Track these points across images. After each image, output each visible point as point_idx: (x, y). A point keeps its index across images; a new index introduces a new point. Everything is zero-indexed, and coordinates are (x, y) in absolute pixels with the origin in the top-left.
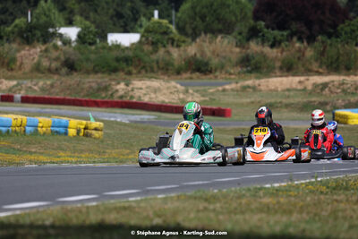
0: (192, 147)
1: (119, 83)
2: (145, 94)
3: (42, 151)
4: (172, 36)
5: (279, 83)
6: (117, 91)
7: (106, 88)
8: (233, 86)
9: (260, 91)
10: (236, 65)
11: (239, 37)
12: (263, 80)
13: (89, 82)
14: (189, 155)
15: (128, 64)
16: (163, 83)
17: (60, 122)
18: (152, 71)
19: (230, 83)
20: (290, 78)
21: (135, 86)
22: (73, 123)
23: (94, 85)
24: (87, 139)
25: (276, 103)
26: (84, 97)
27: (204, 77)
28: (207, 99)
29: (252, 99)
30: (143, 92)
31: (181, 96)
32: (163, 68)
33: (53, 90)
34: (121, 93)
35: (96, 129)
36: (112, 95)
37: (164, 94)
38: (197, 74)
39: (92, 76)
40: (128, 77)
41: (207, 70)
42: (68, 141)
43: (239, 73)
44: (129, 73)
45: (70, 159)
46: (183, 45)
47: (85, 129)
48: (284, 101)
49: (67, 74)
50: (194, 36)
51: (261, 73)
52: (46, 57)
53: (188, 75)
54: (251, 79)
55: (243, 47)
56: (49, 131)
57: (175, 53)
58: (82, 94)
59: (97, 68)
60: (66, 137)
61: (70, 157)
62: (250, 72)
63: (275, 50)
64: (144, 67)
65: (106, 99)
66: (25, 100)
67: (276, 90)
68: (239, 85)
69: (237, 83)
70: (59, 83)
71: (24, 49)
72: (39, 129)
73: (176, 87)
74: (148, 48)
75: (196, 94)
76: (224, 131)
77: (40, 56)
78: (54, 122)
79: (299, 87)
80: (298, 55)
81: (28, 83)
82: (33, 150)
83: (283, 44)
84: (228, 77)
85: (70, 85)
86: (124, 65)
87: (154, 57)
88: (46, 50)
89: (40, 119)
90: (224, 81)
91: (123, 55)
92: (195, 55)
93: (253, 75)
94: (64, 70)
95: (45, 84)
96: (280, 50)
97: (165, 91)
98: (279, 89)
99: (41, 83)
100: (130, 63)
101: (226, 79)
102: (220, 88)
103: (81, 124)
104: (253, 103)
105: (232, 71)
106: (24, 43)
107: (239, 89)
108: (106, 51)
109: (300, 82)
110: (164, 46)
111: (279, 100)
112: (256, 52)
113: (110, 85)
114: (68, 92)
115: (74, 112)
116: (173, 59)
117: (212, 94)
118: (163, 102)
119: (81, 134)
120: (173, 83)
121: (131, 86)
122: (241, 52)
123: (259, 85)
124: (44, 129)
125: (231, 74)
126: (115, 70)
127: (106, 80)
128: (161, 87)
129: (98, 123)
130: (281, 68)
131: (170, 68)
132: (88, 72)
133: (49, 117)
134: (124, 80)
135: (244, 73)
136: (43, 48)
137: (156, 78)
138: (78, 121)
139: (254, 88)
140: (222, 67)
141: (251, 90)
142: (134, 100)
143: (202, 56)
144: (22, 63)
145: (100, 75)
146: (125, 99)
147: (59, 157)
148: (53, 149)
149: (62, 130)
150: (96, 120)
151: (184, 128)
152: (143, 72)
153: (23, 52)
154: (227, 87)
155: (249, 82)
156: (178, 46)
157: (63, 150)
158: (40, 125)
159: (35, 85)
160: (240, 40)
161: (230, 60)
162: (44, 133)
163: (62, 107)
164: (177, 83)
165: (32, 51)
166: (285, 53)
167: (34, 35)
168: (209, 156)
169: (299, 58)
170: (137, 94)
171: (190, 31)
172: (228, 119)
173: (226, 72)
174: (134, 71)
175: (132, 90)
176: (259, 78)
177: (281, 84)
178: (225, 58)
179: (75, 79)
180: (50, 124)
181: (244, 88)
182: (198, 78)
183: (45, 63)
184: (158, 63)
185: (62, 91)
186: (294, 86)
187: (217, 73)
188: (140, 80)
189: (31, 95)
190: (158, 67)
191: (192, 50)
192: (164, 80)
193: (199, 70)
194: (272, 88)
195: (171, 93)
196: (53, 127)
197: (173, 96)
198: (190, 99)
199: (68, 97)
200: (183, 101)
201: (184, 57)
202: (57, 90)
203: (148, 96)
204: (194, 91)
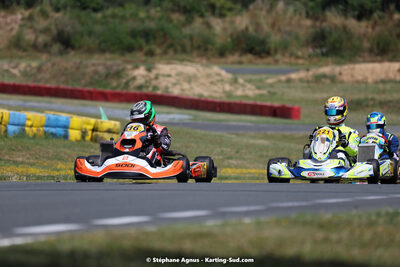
1: (136, 67)
2: (174, 84)
3: (32, 161)
5: (369, 71)
6: (134, 78)
7: (118, 74)
8: (302, 74)
9: (342, 82)
10: (307, 44)
11: (311, 4)
12: (346, 67)
13: (94, 65)
15: (148, 42)
16: (201, 69)
17: (57, 120)
18: (184, 51)
19: (297, 70)
20: (386, 65)
21: (162, 72)
22: (76, 121)
23: (101, 69)
25: (366, 99)
26: (85, 86)
27: (259, 61)
28: (264, 92)
30: (173, 80)
31: (227, 87)
32: (199, 47)
33: (40, 76)
34: (140, 81)
35: (109, 131)
36: (127, 84)
37: (203, 84)
38: (250, 56)
39: (96, 56)
40: (150, 59)
41: (264, 51)
42: (69, 148)
43: (310, 56)
44: (151, 54)
46: (229, 14)
47: (94, 130)
48: (378, 97)
49: (61, 53)
51: (343, 57)
52: (31, 27)
53: (235, 58)
54: (327, 65)
55: (317, 19)
56: (41, 133)
57: (217, 25)
58: (83, 82)
59: (103, 45)
60: (66, 142)
63: (363, 24)
64: (171, 46)
65: (118, 90)
67: (364, 82)
68: (311, 73)
69: (308, 70)
70: (49, 64)
72: (27, 129)
73: (219, 75)
74: (178, 17)
75: (249, 86)
76: (291, 139)
77: (22, 26)
78: (49, 119)
79: (398, 77)
81: (4, 64)
82: (19, 159)
83: (375, 15)
84: (293, 60)
85: (66, 69)
86: (142, 41)
87: (187, 31)
88: (30, 18)
89: (29, 114)
90: (283, 67)
91: (142, 27)
92: (247, 28)
93: (330, 59)
94: (56, 47)
96: (370, 23)
97: (203, 80)
98: (370, 80)
99: (23, 65)
101: (291, 64)
102: (283, 78)
103: (88, 124)
105: (300, 53)
107: (310, 79)
109: (399, 71)
110: (202, 16)
111: (370, 96)
112: (336, 27)
113: (124, 69)
114: (63, 78)
115: (72, 108)
116: (214, 35)
117: (271, 85)
118: (201, 95)
119: (88, 138)
120: (216, 69)
121: (154, 72)
122: (313, 26)
123: (340, 74)
124: (34, 129)
125: (297, 57)
126: (130, 49)
127: (119, 62)
128: (199, 75)
129: (113, 122)
130: (371, 51)
131: (210, 47)
132: (90, 51)
134: (144, 62)
135: (317, 56)
136: (26, 14)
137: (189, 61)
138: (84, 119)
139: (333, 79)
140: (284, 47)
141: (328, 81)
142: (159, 92)
143: (256, 30)
145: (108, 55)
146: (145, 91)
147: (58, 170)
148: (49, 158)
149: (60, 131)
150: (110, 119)
152: (171, 52)
154: (294, 76)
155: (326, 70)
156: (222, 16)
157: (59, 160)
158: (29, 123)
159: (14, 68)
160: (312, 9)
161: (297, 38)
162: (35, 136)
163: (54, 100)
164: (222, 68)
165: (10, 18)
166: (377, 29)
169: (398, 36)
170: (163, 83)
172: (295, 121)
173: (291, 55)
174: (158, 51)
175: (157, 78)
176: (339, 64)
177: (373, 71)
178: (289, 33)
179: (72, 60)
180: (44, 122)
181: (318, 78)
182: (250, 62)
183: (29, 36)
184: (191, 39)
185: (54, 76)
186: (392, 76)
187: (278, 56)
188: (169, 63)
189: (8, 81)
190: (192, 46)
191: (242, 21)
192: (202, 65)
193: (251, 50)
194: (360, 78)
195: (212, 83)
196: (47, 126)
197: (215, 88)
198: (239, 92)
199: (62, 86)
200: (229, 94)
201: (230, 31)
202: (47, 76)
203: (178, 87)
204: (246, 81)
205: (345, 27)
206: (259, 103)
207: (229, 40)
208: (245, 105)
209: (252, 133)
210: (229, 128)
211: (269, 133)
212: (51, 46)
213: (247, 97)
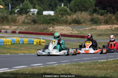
0: (56, 49)
1: (50, 27)
3: (25, 49)
4: (68, 12)
6: (50, 30)
7: (46, 29)
8: (88, 28)
9: (97, 30)
10: (89, 21)
11: (90, 12)
12: (98, 26)
13: (41, 27)
14: (55, 52)
15: (53, 21)
17: (31, 40)
18: (61, 23)
19: (87, 27)
20: (107, 26)
21: (56, 28)
22: (35, 40)
23: (42, 28)
24: (40, 45)
25: (102, 34)
27: (78, 25)
28: (79, 32)
29: (95, 33)
30: (58, 30)
31: (71, 31)
32: (65, 23)
35: (43, 42)
36: (48, 31)
37: (65, 31)
38: (76, 24)
40: (53, 25)
41: (79, 23)
42: (34, 46)
43: (90, 24)
44: (54, 24)
45: (34, 52)
46: (71, 15)
47: (39, 42)
48: (105, 33)
49: (34, 24)
50: (75, 12)
51: (97, 24)
52: (27, 19)
53: (73, 25)
54: (94, 26)
55: (91, 16)
57: (69, 17)
58: (38, 31)
59: (43, 22)
60: (33, 45)
61: (35, 51)
62: (94, 24)
63: (102, 17)
64: (59, 22)
65: (46, 33)
66: (20, 33)
67: (102, 30)
68: (90, 28)
69: (89, 27)
70: (31, 27)
71: (19, 16)
72: (24, 42)
73: (69, 29)
74: (60, 16)
75: (76, 31)
77: (25, 19)
78: (29, 40)
79: (110, 29)
80: (109, 18)
81: (21, 27)
82: (22, 49)
83: (105, 15)
84: (86, 25)
85: (34, 28)
86: (52, 21)
87: (62, 19)
88: (27, 17)
89: (25, 39)
90: (84, 27)
91: (52, 18)
92: (76, 18)
93: (95, 25)
94: (33, 23)
95: (26, 27)
96: (104, 16)
98: (103, 29)
99: (25, 27)
100: (54, 20)
101: (86, 26)
102: (84, 29)
104: (94, 34)
105: (88, 23)
106: (19, 14)
108: (46, 17)
109: (110, 27)
110: (65, 15)
111: (103, 33)
112: (96, 17)
113: (47, 28)
114: (34, 30)
115: (36, 37)
116: (68, 20)
117: (81, 31)
118: (65, 33)
119: (38, 44)
120: (68, 27)
121: (54, 28)
122: (91, 17)
123: (97, 28)
124: (26, 42)
125: (87, 24)
126: (49, 23)
127: (46, 26)
128: (64, 29)
129: (44, 40)
130: (104, 22)
131: (67, 22)
132: (40, 24)
133: (28, 38)
134: (52, 26)
135: (92, 24)
136: (26, 16)
137: (63, 26)
139: (95, 29)
140: (84, 22)
141: (94, 30)
143: (78, 18)
144: (19, 21)
145: (44, 25)
147: (31, 51)
148: (29, 49)
149: (32, 42)
150: (43, 39)
151: (53, 42)
152: (58, 24)
153: (19, 17)
154: (86, 29)
155: (94, 27)
156: (70, 15)
157: (32, 49)
158: (25, 41)
159: (23, 28)
160: (90, 13)
161: (87, 20)
162: (26, 44)
163: (32, 35)
164: (70, 27)
165: (22, 17)
166: (105, 18)
167: (22, 12)
168: (62, 52)
169: (110, 19)
171: (74, 10)
173: (86, 24)
174: (55, 23)
175: (55, 30)
177: (104, 28)
178: (85, 19)
179: (36, 26)
180: (28, 41)
181: (92, 29)
182: (77, 26)
183: (26, 21)
184: (63, 21)
185: (32, 30)
186: (108, 28)
187: (83, 24)
188: (57, 26)
189: (21, 31)
190: (63, 22)
191: (74, 16)
192: (65, 26)
193: (77, 23)
194: (101, 29)
195: (68, 30)
196: (29, 41)
197: (68, 32)
198: (74, 33)
199: (34, 32)
200: (71, 33)
201: (72, 19)
202: (30, 30)
203: (60, 32)
204: (75, 30)
205: (98, 17)
206: (78, 35)
207: (72, 21)
208: (75, 35)
209: (76, 42)
210: (71, 41)
211: (80, 42)
212: (31, 23)
213: (75, 33)
